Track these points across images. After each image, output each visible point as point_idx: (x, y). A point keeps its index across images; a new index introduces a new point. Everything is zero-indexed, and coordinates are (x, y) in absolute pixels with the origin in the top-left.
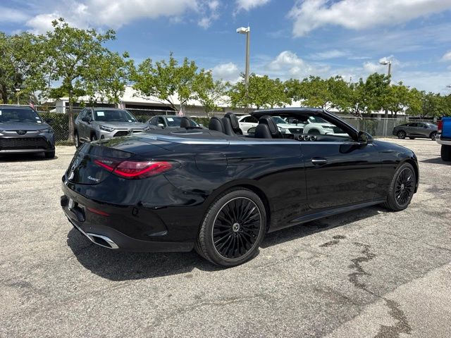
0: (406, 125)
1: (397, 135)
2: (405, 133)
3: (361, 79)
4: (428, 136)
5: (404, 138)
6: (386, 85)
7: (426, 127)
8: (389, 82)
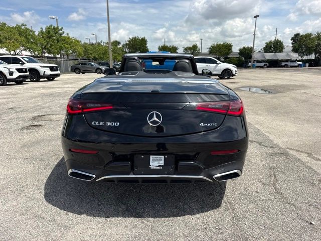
0: (79, 64)
1: (75, 71)
2: (80, 70)
3: (42, 28)
4: (94, 71)
5: (79, 74)
6: (61, 34)
7: (92, 65)
8: (63, 33)
